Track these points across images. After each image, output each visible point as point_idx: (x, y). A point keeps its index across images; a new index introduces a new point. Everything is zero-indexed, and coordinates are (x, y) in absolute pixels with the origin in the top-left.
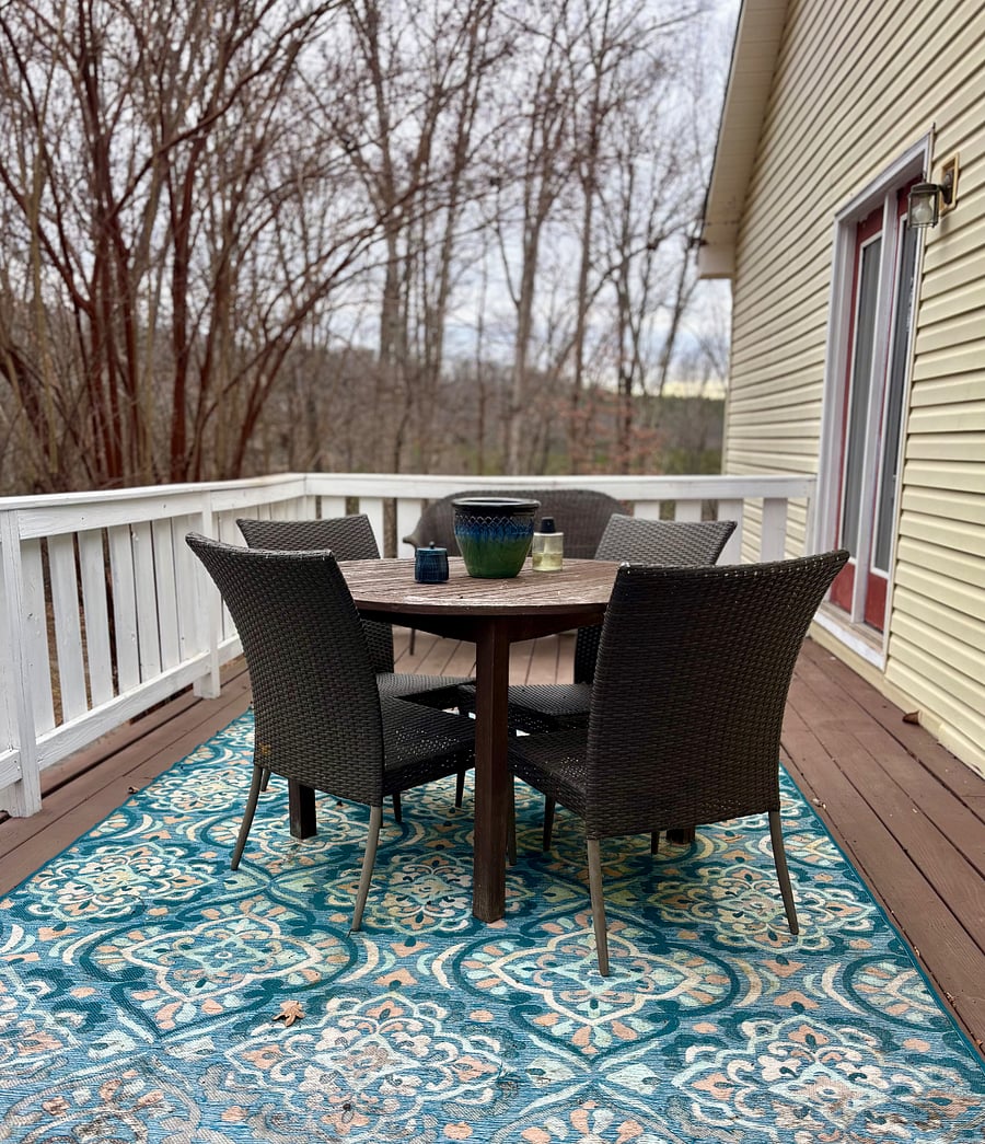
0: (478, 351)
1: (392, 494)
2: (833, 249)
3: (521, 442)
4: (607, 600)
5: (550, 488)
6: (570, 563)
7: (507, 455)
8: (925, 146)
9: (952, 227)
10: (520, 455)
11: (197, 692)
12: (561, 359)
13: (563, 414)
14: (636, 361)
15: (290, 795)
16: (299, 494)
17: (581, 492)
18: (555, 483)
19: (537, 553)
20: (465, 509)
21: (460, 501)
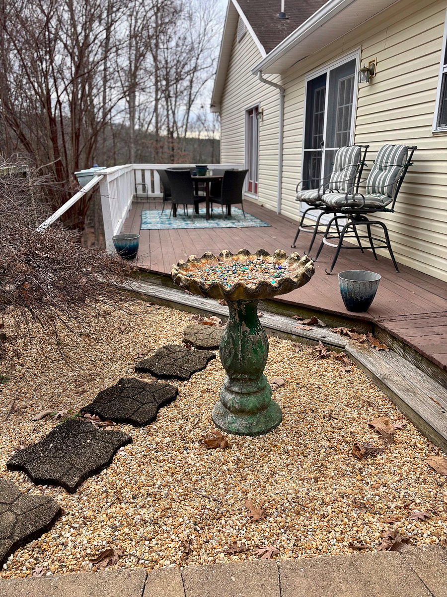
4: (223, 176)
8: (258, 103)
9: (264, 119)
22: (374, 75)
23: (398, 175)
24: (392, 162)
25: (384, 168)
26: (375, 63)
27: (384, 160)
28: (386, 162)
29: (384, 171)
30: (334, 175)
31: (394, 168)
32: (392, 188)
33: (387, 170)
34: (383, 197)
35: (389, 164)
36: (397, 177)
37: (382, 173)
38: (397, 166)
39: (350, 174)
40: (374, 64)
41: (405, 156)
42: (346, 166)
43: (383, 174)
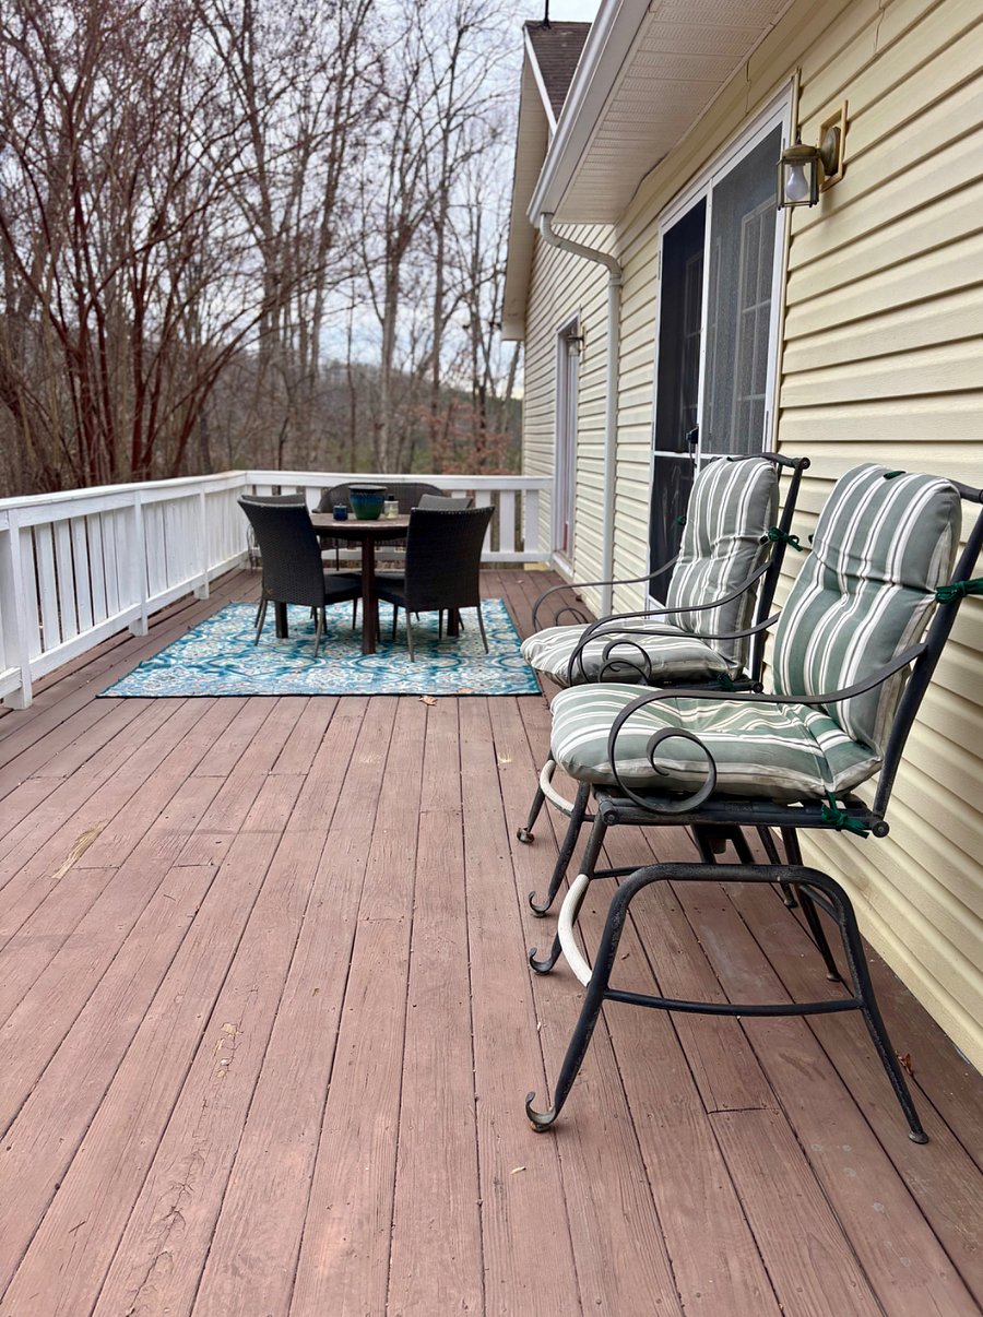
0: (349, 356)
1: (302, 484)
2: (556, 349)
3: (389, 441)
5: (400, 482)
6: (400, 516)
7: (377, 452)
8: (577, 314)
9: (587, 358)
10: (387, 452)
11: (196, 596)
12: (422, 368)
13: (423, 419)
14: (487, 374)
15: (277, 621)
16: (243, 483)
17: (416, 484)
18: (403, 479)
19: (386, 510)
20: (355, 490)
21: (352, 487)
22: (839, 174)
23: (906, 637)
24: (880, 565)
25: (843, 583)
26: (841, 125)
27: (846, 548)
28: (855, 559)
29: (845, 597)
30: (682, 569)
31: (887, 595)
32: (876, 701)
33: (858, 599)
34: (830, 740)
35: (864, 570)
36: (900, 649)
37: (838, 605)
38: (906, 586)
39: (731, 577)
40: (838, 131)
41: (944, 540)
42: (718, 540)
43: (839, 613)
